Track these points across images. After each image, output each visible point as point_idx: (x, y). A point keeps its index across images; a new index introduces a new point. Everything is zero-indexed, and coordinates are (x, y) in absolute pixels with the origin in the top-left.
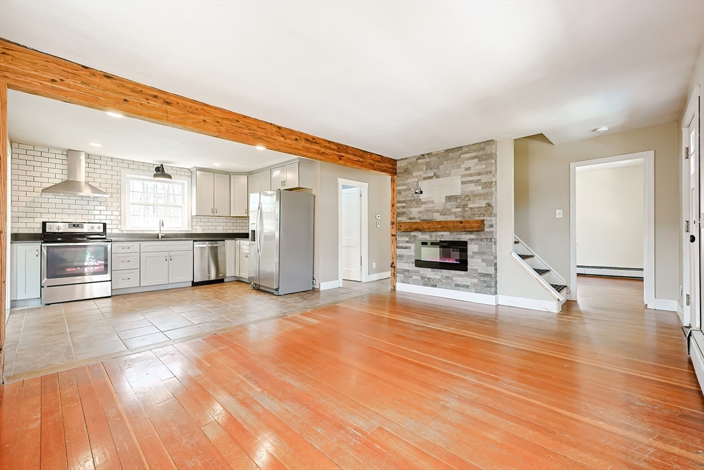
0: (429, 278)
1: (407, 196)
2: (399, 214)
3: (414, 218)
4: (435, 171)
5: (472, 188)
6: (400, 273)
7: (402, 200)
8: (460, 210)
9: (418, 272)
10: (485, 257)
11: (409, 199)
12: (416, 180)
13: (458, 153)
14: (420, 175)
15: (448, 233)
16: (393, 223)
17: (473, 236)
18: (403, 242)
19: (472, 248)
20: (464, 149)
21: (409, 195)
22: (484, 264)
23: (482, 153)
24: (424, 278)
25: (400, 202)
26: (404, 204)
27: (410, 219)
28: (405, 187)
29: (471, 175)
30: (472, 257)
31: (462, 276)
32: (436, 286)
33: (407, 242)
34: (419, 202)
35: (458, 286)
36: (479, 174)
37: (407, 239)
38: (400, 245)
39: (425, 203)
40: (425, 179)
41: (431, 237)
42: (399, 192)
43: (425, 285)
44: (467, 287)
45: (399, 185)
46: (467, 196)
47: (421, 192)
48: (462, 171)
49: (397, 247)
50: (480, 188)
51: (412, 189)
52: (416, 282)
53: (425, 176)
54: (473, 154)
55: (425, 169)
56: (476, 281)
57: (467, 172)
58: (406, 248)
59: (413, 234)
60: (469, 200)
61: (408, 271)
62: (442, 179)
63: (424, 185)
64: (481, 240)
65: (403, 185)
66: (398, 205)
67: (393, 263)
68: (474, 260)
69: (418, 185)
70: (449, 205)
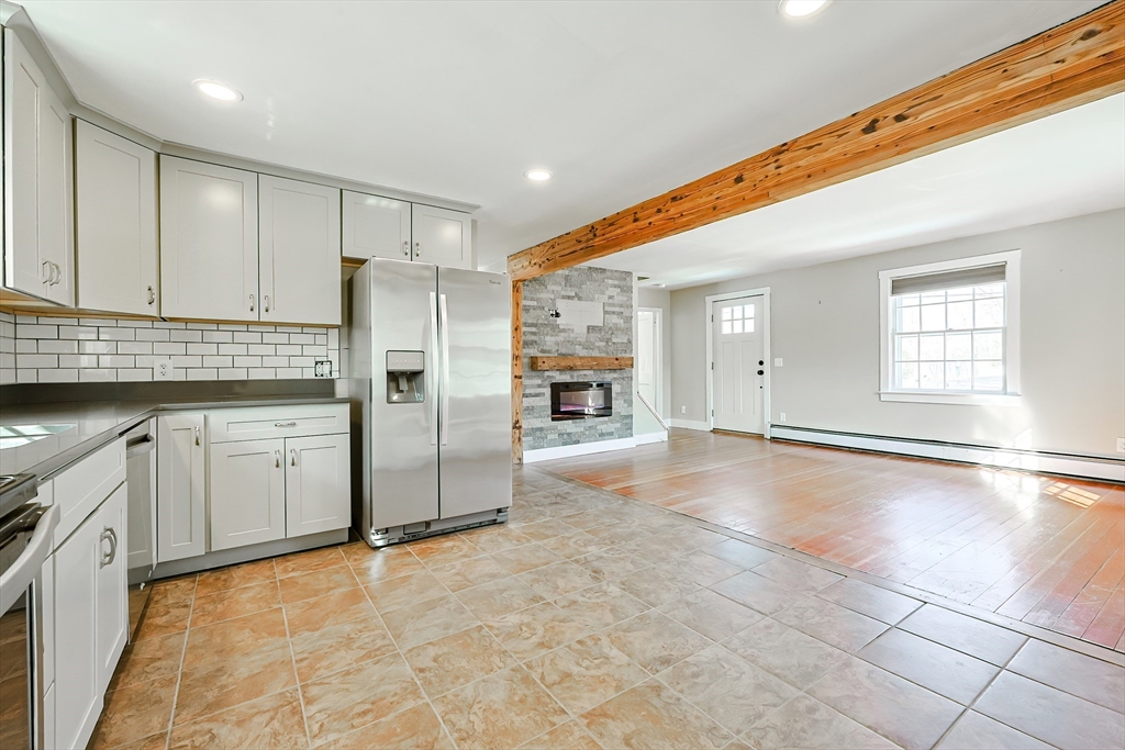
0: (569, 434)
1: (538, 317)
2: (527, 344)
3: (549, 352)
4: (577, 290)
5: (615, 319)
6: (527, 435)
7: (530, 321)
8: (604, 344)
9: (555, 428)
10: (626, 397)
11: (540, 322)
12: (552, 297)
13: (602, 276)
14: (558, 292)
15: (592, 372)
16: (516, 357)
17: (615, 375)
18: (532, 386)
19: (616, 388)
20: (608, 274)
21: (543, 316)
22: (626, 405)
23: (623, 283)
24: (563, 434)
25: (526, 324)
26: (534, 329)
27: (543, 351)
28: (535, 303)
29: (614, 305)
30: (616, 399)
31: (605, 422)
32: (578, 442)
33: (539, 386)
34: (556, 329)
35: (603, 436)
36: (621, 306)
37: (539, 382)
38: (528, 391)
39: (564, 331)
40: (564, 297)
41: (572, 377)
42: (527, 309)
43: (564, 444)
44: (611, 434)
45: (525, 298)
46: (610, 329)
47: (557, 315)
48: (605, 298)
49: (525, 396)
50: (622, 321)
51: (546, 309)
52: (552, 444)
53: (563, 293)
54: (616, 282)
55: (563, 284)
56: (618, 425)
57: (610, 301)
58: (537, 395)
59: (547, 374)
60: (612, 334)
61: (541, 429)
62: (583, 302)
63: (561, 306)
64: (623, 379)
65: (532, 299)
66: (524, 329)
67: (517, 422)
68: (617, 402)
69: (554, 305)
70: (593, 336)
